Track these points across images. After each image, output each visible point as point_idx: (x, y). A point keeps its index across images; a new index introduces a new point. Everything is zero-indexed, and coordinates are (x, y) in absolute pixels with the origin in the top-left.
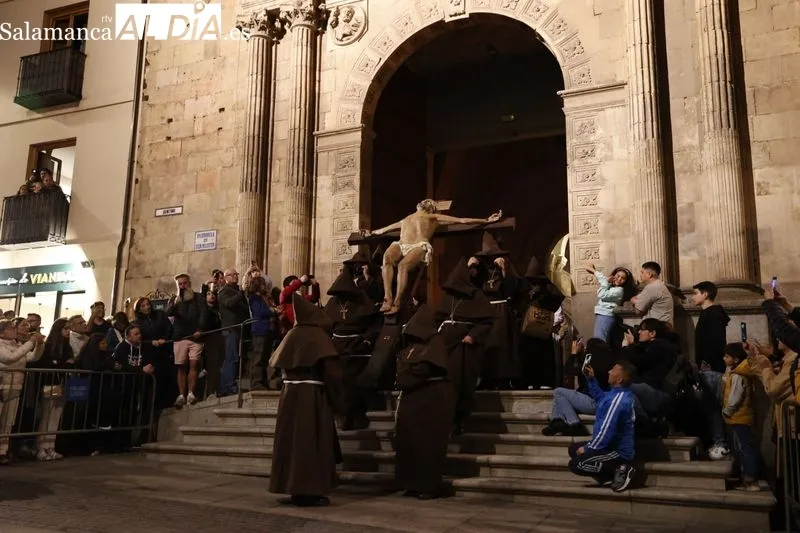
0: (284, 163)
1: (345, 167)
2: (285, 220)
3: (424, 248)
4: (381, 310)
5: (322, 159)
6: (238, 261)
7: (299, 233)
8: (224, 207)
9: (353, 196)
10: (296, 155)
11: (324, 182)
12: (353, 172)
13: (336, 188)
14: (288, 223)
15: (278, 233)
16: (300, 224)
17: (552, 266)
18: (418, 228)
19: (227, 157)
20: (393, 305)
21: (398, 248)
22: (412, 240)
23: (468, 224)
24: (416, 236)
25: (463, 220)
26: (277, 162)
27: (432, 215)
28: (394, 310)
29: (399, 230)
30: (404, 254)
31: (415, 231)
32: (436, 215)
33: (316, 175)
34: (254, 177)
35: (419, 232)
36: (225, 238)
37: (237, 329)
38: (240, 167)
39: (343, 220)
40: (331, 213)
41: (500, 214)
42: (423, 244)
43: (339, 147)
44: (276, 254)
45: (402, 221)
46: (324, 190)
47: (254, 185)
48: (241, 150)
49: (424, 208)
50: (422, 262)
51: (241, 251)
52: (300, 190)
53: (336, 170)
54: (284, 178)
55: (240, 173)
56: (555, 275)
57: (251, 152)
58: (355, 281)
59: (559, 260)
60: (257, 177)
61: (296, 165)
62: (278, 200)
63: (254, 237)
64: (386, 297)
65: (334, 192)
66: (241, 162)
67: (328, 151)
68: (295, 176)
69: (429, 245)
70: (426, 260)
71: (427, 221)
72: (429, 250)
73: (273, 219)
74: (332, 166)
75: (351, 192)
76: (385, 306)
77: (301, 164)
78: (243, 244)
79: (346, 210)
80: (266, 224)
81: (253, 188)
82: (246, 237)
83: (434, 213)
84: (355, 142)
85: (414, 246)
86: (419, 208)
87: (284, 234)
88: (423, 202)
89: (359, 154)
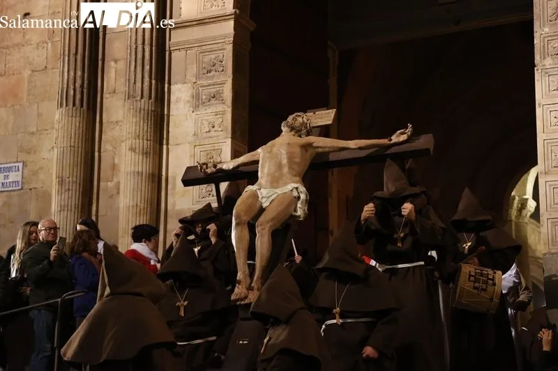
0: (121, 65)
1: (209, 71)
2: (124, 147)
3: (295, 194)
4: (233, 297)
5: (176, 60)
6: (54, 207)
7: (144, 166)
8: (34, 130)
9: (224, 113)
10: (140, 56)
11: (180, 94)
12: (222, 79)
13: (197, 102)
14: (129, 153)
15: (114, 167)
16: (146, 154)
17: (514, 213)
18: (285, 161)
19: (39, 56)
20: (250, 288)
21: (255, 196)
22: (275, 182)
23: (360, 148)
24: (282, 175)
25: (352, 144)
26: (113, 64)
27: (305, 140)
28: (253, 297)
29: (257, 162)
30: (265, 205)
31: (280, 166)
32: (312, 139)
33: (170, 84)
34: (78, 85)
35: (286, 170)
36: (35, 173)
37: (52, 308)
38: (57, 71)
39: (208, 147)
40: (191, 138)
41: (409, 130)
42: (293, 187)
43: (201, 43)
44: (111, 197)
45: (259, 150)
46: (181, 105)
47: (78, 96)
48: (59, 46)
49: (292, 128)
50: (292, 216)
51: (60, 192)
52: (146, 104)
53: (198, 77)
54: (122, 88)
55: (58, 79)
56: (518, 226)
57: (73, 51)
58: (196, 250)
59: (523, 204)
60: (82, 86)
61: (139, 69)
62: (114, 119)
63: (78, 173)
64: (240, 276)
65: (196, 107)
66: (60, 64)
67: (186, 49)
68: (139, 84)
69: (302, 189)
70: (300, 212)
71: (297, 150)
72: (303, 196)
73: (106, 146)
74: (193, 69)
75: (220, 108)
76: (239, 291)
77: (147, 68)
78: (61, 182)
79: (213, 133)
80: (97, 154)
81: (78, 102)
82: (66, 173)
83: (308, 134)
84: (225, 36)
85: (279, 191)
86: (284, 129)
87: (122, 168)
88: (290, 118)
89: (231, 55)
